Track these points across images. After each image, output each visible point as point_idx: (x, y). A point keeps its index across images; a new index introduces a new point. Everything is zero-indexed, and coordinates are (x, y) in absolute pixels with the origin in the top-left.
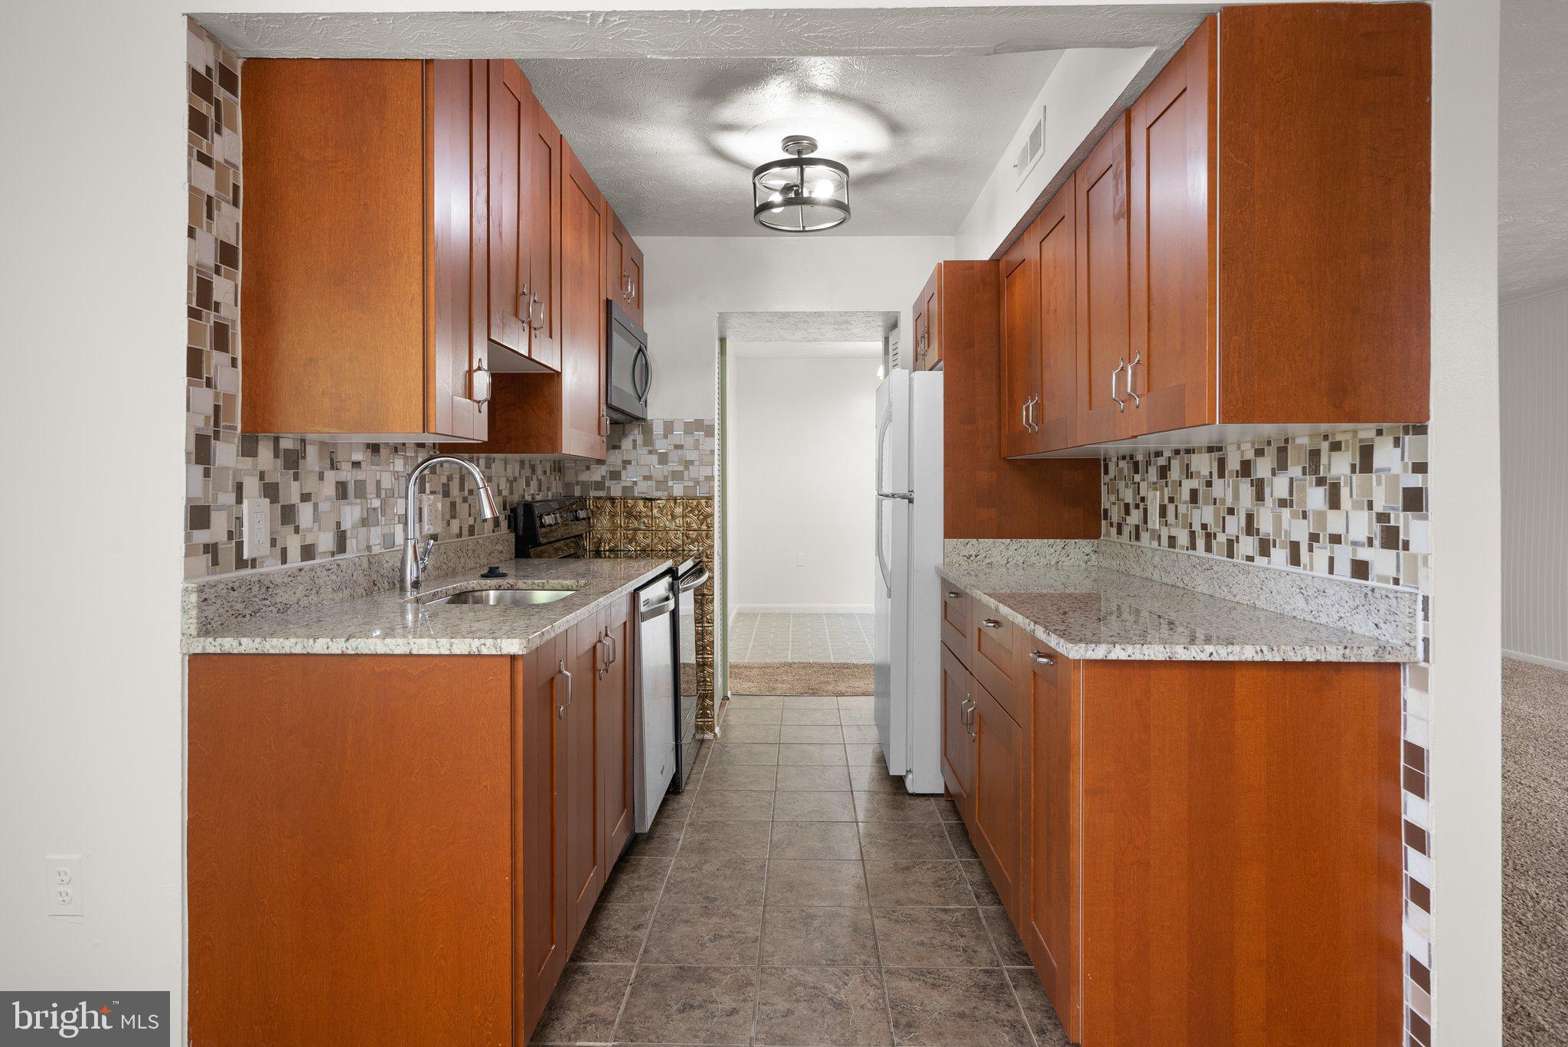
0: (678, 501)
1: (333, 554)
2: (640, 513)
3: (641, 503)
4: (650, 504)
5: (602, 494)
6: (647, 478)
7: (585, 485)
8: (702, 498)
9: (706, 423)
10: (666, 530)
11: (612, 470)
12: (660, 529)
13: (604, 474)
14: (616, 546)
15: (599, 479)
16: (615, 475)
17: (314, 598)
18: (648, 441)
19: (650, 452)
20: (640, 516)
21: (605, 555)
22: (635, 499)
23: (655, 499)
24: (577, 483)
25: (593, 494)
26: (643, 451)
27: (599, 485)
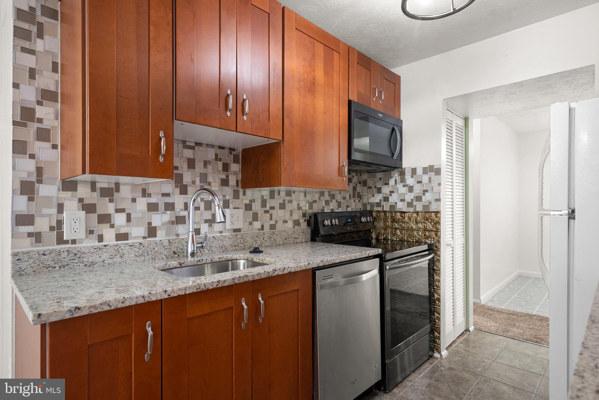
0: (419, 213)
1: (144, 238)
2: (399, 219)
3: (398, 214)
4: (404, 215)
5: (380, 209)
6: (403, 200)
7: (372, 205)
8: (433, 212)
9: (435, 167)
10: (412, 230)
11: (384, 196)
12: (409, 229)
13: (381, 198)
14: (387, 237)
15: (378, 201)
16: (386, 199)
17: (118, 259)
18: (403, 180)
19: (404, 186)
20: (399, 221)
21: (381, 241)
22: (396, 212)
23: (406, 212)
24: (369, 203)
25: (376, 209)
26: (400, 186)
27: (379, 204)
